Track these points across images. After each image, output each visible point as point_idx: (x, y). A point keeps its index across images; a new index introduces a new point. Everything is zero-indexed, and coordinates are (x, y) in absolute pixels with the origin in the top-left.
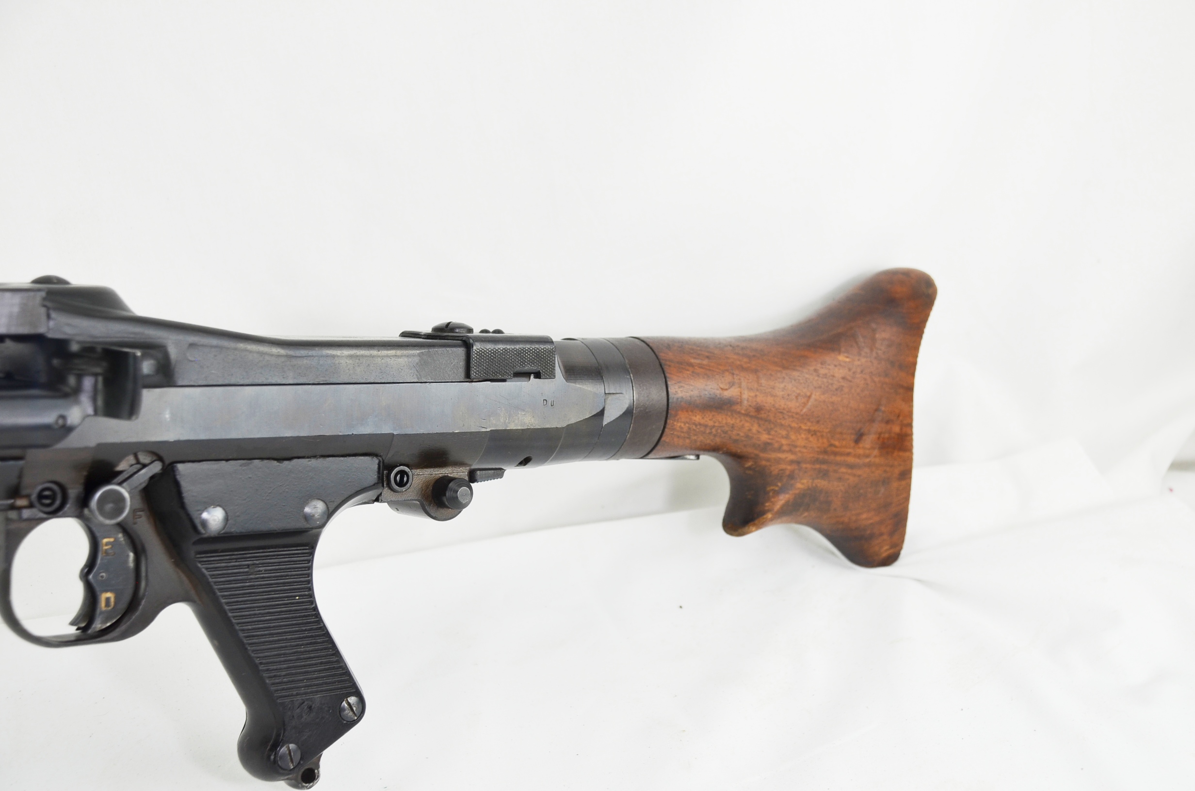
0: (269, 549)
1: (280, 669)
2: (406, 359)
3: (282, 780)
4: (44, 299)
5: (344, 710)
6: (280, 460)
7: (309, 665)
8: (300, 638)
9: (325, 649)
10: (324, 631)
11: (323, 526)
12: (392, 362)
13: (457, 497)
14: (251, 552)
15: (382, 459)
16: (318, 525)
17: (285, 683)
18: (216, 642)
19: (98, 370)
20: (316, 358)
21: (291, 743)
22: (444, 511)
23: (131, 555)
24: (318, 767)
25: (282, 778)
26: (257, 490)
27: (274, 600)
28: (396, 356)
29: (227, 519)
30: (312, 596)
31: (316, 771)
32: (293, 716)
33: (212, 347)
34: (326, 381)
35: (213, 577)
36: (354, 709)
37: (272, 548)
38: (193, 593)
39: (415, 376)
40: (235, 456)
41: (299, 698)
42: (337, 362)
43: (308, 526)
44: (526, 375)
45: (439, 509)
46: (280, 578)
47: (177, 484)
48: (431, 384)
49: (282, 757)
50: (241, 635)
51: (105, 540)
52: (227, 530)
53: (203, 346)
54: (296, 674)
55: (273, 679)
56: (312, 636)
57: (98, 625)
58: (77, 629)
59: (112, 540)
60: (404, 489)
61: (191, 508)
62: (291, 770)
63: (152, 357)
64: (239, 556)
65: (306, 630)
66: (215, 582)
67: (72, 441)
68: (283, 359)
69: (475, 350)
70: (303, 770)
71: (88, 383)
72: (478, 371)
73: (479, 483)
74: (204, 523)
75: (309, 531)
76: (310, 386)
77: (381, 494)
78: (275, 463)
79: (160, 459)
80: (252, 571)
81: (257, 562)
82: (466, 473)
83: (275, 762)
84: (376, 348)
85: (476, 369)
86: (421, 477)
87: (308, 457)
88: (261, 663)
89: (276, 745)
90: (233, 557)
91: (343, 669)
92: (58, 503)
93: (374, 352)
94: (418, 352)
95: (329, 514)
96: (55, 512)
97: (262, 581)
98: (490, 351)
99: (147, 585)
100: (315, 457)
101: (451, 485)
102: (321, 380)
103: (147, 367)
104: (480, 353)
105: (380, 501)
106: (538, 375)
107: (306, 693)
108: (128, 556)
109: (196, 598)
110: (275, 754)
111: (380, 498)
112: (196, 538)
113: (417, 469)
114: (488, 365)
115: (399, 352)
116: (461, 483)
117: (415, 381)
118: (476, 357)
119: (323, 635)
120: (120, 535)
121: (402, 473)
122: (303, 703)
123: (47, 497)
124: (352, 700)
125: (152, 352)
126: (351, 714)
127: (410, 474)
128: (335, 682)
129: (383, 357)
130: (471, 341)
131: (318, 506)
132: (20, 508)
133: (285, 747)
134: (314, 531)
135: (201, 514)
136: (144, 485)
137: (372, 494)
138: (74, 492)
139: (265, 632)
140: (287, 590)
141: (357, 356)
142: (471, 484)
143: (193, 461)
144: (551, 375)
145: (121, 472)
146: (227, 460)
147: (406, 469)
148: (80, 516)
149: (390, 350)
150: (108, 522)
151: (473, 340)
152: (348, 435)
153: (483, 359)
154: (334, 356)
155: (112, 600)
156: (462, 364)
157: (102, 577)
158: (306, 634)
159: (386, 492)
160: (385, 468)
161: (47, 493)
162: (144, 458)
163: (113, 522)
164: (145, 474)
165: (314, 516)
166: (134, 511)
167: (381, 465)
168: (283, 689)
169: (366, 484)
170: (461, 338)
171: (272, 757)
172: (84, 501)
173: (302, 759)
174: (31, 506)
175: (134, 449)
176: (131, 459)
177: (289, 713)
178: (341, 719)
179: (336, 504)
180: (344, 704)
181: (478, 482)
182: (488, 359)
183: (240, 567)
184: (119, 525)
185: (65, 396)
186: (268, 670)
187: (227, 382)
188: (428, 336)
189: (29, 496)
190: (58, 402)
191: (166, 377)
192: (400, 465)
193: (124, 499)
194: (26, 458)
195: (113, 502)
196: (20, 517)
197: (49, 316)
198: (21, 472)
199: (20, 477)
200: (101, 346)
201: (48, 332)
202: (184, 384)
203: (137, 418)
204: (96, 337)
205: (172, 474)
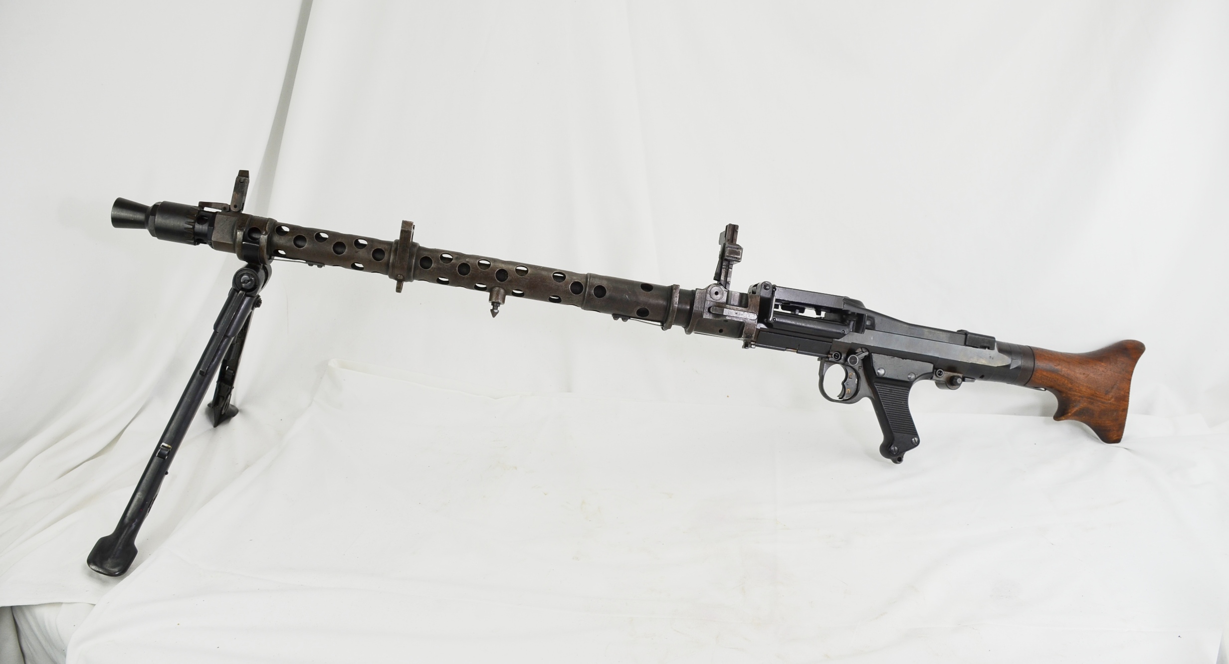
0: (896, 386)
1: (895, 423)
2: (945, 335)
4: (844, 300)
5: (913, 442)
6: (903, 359)
7: (904, 424)
8: (902, 415)
9: (909, 421)
10: (909, 415)
11: (914, 383)
12: (941, 335)
13: (957, 384)
14: (890, 385)
15: (935, 365)
17: (896, 428)
18: (877, 412)
19: (855, 319)
20: (918, 331)
21: (896, 447)
22: (951, 388)
23: (857, 380)
24: (902, 458)
25: (890, 458)
26: (895, 366)
27: (896, 402)
28: (943, 334)
29: (884, 373)
30: (907, 403)
33: (889, 322)
35: (879, 390)
37: (898, 386)
38: (872, 396)
40: (890, 354)
41: (900, 434)
42: (924, 332)
44: (984, 347)
45: (951, 385)
46: (898, 395)
47: (872, 360)
48: (955, 346)
49: (892, 450)
51: (850, 374)
52: (884, 377)
53: (886, 321)
54: (900, 426)
55: (893, 426)
56: (906, 416)
57: (844, 399)
58: (839, 398)
60: (940, 378)
61: (876, 369)
62: (894, 457)
63: (870, 320)
64: (887, 385)
66: (879, 395)
67: (845, 340)
68: (907, 329)
70: (897, 458)
71: (852, 323)
73: (965, 382)
74: (878, 373)
75: (909, 384)
76: (917, 339)
77: (932, 379)
78: (901, 359)
79: (869, 351)
80: (891, 391)
81: (892, 389)
82: (962, 377)
83: (889, 451)
84: (937, 330)
85: (968, 344)
86: (946, 375)
87: (911, 359)
88: (889, 420)
89: (891, 446)
90: (885, 385)
91: (914, 428)
92: (838, 359)
94: (953, 336)
95: (916, 380)
96: (837, 363)
98: (974, 339)
99: (859, 390)
100: (916, 360)
101: (956, 379)
102: (919, 337)
103: (868, 323)
104: (970, 337)
105: (931, 381)
106: (989, 348)
107: (902, 433)
109: (873, 398)
110: (890, 449)
112: (875, 377)
113: (946, 371)
114: (972, 343)
116: (959, 379)
117: (950, 344)
118: (969, 340)
120: (854, 373)
121: (941, 371)
123: (836, 356)
124: (916, 440)
125: (871, 319)
126: (915, 444)
127: (943, 373)
128: (911, 433)
129: (938, 334)
130: (968, 334)
131: (913, 377)
132: (829, 358)
133: (893, 447)
134: (911, 384)
135: (878, 370)
136: (863, 358)
137: (929, 378)
138: (843, 357)
139: (892, 411)
140: (900, 400)
141: (930, 332)
142: (962, 381)
143: (877, 354)
144: (993, 349)
145: (857, 353)
146: (888, 355)
148: (843, 364)
149: (941, 332)
150: (851, 369)
152: (926, 355)
155: (849, 392)
156: (964, 340)
157: (847, 385)
158: (904, 414)
159: (934, 377)
160: (935, 368)
162: (864, 350)
163: (853, 369)
164: (864, 355)
165: (911, 379)
166: (859, 365)
168: (895, 432)
169: (928, 374)
170: (965, 333)
172: (845, 361)
173: (897, 454)
174: (832, 357)
175: (862, 346)
176: (860, 349)
177: (896, 437)
178: (912, 445)
179: (918, 378)
180: (913, 439)
182: (972, 340)
183: (887, 389)
185: (846, 325)
186: (891, 422)
187: (890, 332)
188: (955, 333)
189: (832, 354)
190: (844, 327)
191: (872, 327)
192: (941, 369)
193: (856, 361)
194: (833, 343)
195: (853, 362)
196: (829, 360)
197: (844, 304)
198: (831, 347)
199: (830, 349)
200: (856, 313)
201: (843, 308)
202: (878, 330)
203: (863, 334)
204: (856, 311)
205: (871, 356)
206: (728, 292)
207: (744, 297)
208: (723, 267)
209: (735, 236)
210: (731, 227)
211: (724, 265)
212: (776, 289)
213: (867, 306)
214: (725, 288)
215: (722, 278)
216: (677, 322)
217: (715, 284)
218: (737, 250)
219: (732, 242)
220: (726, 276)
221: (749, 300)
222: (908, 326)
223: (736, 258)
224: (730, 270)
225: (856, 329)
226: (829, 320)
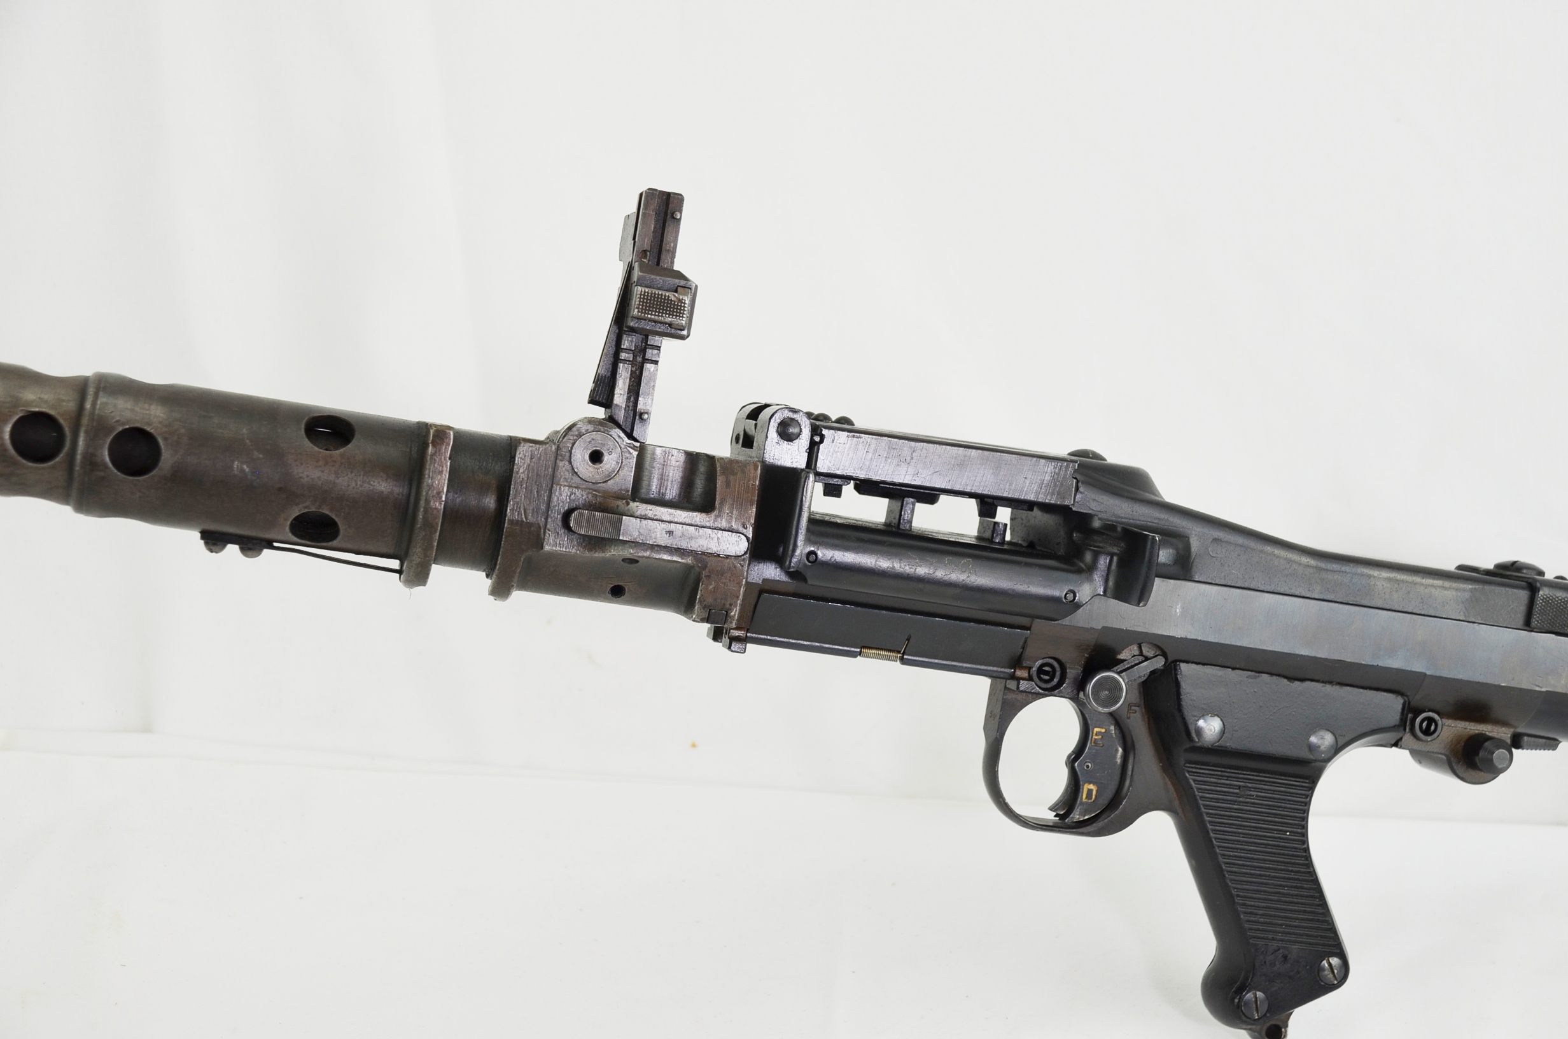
0: (1264, 773)
1: (1258, 907)
2: (1454, 593)
3: (1245, 1029)
4: (1075, 471)
5: (1323, 969)
6: (1291, 679)
7: (1291, 910)
8: (1284, 878)
9: (1312, 897)
10: (1312, 877)
11: (1329, 760)
12: (1437, 593)
13: (1492, 760)
14: (1245, 772)
15: (1409, 700)
16: (1322, 758)
17: (1260, 923)
18: (1194, 862)
19: (1115, 550)
20: (1349, 575)
21: (1259, 991)
22: (1472, 773)
23: (1120, 750)
24: (1286, 1026)
25: (1244, 1027)
26: (1261, 707)
27: (1262, 830)
28: (1443, 587)
29: (1223, 732)
30: (1305, 835)
31: (1283, 1030)
32: (1265, 962)
33: (1236, 545)
34: (1356, 601)
35: (1200, 791)
36: (1336, 971)
37: (1268, 773)
38: (1176, 803)
39: (1462, 613)
40: (1243, 665)
41: (1275, 944)
42: (1372, 583)
43: (1311, 757)
45: (1469, 769)
46: (1272, 808)
47: (1177, 684)
48: (1481, 625)
49: (1247, 1003)
50: (1220, 858)
51: (1096, 730)
52: (1221, 743)
53: (1228, 543)
54: (1275, 916)
55: (1249, 915)
56: (1298, 879)
57: (1076, 816)
58: (1055, 816)
59: (1103, 730)
60: (1429, 738)
61: (1188, 713)
62: (1255, 1020)
63: (1172, 545)
64: (1231, 775)
65: (1292, 871)
66: (1201, 797)
67: (1079, 619)
68: (1311, 570)
69: (1542, 596)
70: (1268, 1025)
71: (1103, 562)
72: (1541, 620)
73: (1525, 751)
74: (1199, 731)
75: (1312, 763)
76: (1337, 604)
77: (1401, 739)
78: (1285, 681)
79: (1164, 655)
80: (1243, 793)
81: (1250, 785)
82: (1509, 735)
83: (1239, 1006)
84: (1422, 574)
85: (1538, 617)
86: (1452, 729)
87: (1323, 682)
88: (1238, 896)
89: (1241, 990)
90: (1225, 774)
91: (1329, 924)
92: (1056, 680)
93: (1417, 579)
94: (1470, 587)
95: (1337, 749)
96: (1051, 691)
97: (1251, 807)
98: (1561, 600)
99: (1131, 785)
100: (1331, 683)
101: (1487, 744)
102: (1351, 600)
103: (1164, 556)
104: (1547, 601)
105: (1399, 746)
107: (1282, 940)
108: (1117, 750)
109: (1180, 811)
110: (1240, 998)
111: (1400, 743)
112: (1188, 745)
113: (1450, 719)
114: (1555, 615)
115: (1447, 584)
116: (1500, 744)
117: (1461, 619)
118: (1541, 603)
119: (1312, 881)
120: (1112, 728)
121: (1431, 720)
122: (1279, 950)
123: (1046, 673)
124: (1335, 961)
125: (1176, 542)
126: (1331, 976)
127: (1440, 723)
128: (1317, 936)
129: (1427, 586)
130: (1538, 585)
131: (1326, 737)
132: (1018, 679)
133: (1251, 993)
134: (1318, 764)
135: (1198, 720)
136: (1143, 679)
137: (1392, 736)
138: (1073, 672)
139: (1247, 863)
140: (1278, 822)
141: (1397, 580)
142: (1514, 750)
143: (1197, 663)
145: (1123, 661)
146: (1233, 669)
147: (1436, 717)
148: (1075, 699)
149: (1437, 579)
150: (1100, 709)
151: (1541, 584)
152: (1373, 665)
153: (1550, 607)
154: (1370, 576)
155: (1094, 793)
156: (1522, 609)
157: (1088, 766)
158: (1292, 875)
159: (1408, 738)
160: (1410, 711)
161: (1047, 669)
162: (1148, 651)
163: (1106, 710)
164: (1146, 668)
165: (1319, 747)
166: (1129, 705)
167: (1407, 705)
168: (1258, 930)
169: (1385, 724)
170: (1527, 579)
171: (1236, 1000)
172: (1081, 685)
173: (1268, 1011)
174: (1030, 679)
175: (1139, 639)
176: (1134, 649)
177: (1261, 957)
178: (1318, 979)
179: (1347, 739)
180: (1325, 963)
181: (1523, 749)
182: (1556, 608)
183: (1230, 786)
184: (1111, 714)
185: (1080, 571)
186: (1244, 905)
187: (1246, 585)
188: (1488, 572)
189: (1029, 668)
190: (1071, 576)
191: (1183, 569)
192: (1429, 711)
193: (1121, 688)
194: (1032, 628)
195: (1109, 690)
196: (1018, 688)
197: (1077, 489)
198: (1025, 642)
199: (1023, 648)
200: (1122, 526)
201: (1073, 505)
202: (1200, 579)
203: (1145, 605)
204: (1119, 517)
205: (1173, 672)
206: (642, 450)
207: (702, 468)
208: (623, 356)
209: (668, 237)
210: (655, 204)
211: (627, 350)
212: (822, 437)
213: (1170, 491)
214: (630, 436)
215: (620, 397)
216: (451, 553)
217: (591, 421)
218: (672, 296)
219: (658, 264)
220: (635, 390)
221: (720, 481)
222: (1312, 562)
223: (670, 325)
224: (649, 367)
225: (1118, 585)
226: (1025, 544)
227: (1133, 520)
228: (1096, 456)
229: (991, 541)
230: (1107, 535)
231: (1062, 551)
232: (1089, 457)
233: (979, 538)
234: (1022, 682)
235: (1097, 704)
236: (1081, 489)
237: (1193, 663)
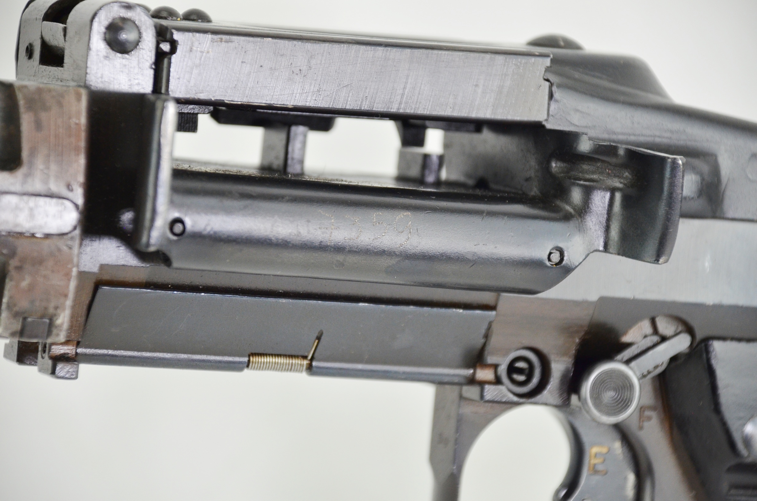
4: (547, 70)
23: (631, 477)
47: (711, 372)
51: (595, 450)
59: (605, 450)
61: (730, 415)
67: (567, 288)
71: (600, 201)
74: (747, 441)
79: (690, 330)
92: (535, 380)
108: (627, 478)
112: (733, 462)
120: (617, 445)
123: (520, 371)
125: (696, 162)
132: (482, 384)
135: (744, 425)
136: (661, 369)
138: (559, 368)
143: (740, 340)
145: (628, 345)
148: (563, 408)
150: (603, 419)
161: (521, 365)
162: (665, 327)
163: (613, 420)
164: (664, 352)
166: (642, 409)
172: (572, 385)
174: (498, 381)
175: (651, 310)
176: (645, 326)
184: (618, 425)
185: (565, 218)
189: (496, 367)
190: (555, 226)
191: (710, 203)
193: (631, 386)
194: (499, 307)
195: (615, 389)
196: (482, 396)
197: (551, 96)
198: (489, 328)
199: (487, 336)
200: (624, 146)
201: (546, 120)
202: (737, 216)
203: (666, 261)
204: (614, 133)
205: (704, 356)
212: (174, 45)
225: (624, 236)
226: (471, 182)
227: (634, 135)
228: (569, 44)
229: (421, 181)
230: (603, 161)
231: (535, 189)
232: (559, 46)
233: (400, 178)
234: (487, 387)
235: (600, 411)
236: (557, 94)
237: (733, 339)
